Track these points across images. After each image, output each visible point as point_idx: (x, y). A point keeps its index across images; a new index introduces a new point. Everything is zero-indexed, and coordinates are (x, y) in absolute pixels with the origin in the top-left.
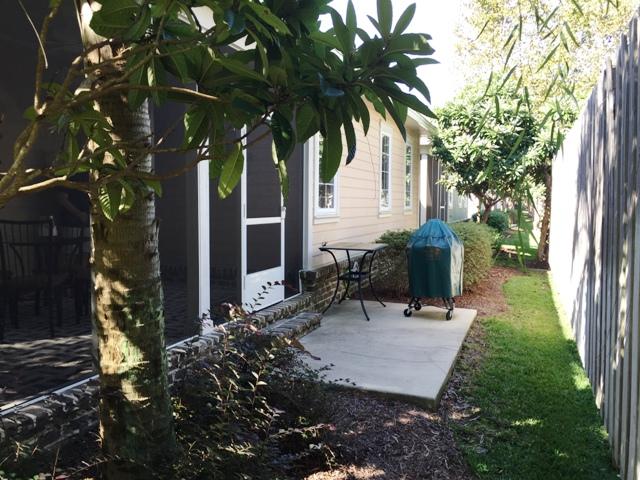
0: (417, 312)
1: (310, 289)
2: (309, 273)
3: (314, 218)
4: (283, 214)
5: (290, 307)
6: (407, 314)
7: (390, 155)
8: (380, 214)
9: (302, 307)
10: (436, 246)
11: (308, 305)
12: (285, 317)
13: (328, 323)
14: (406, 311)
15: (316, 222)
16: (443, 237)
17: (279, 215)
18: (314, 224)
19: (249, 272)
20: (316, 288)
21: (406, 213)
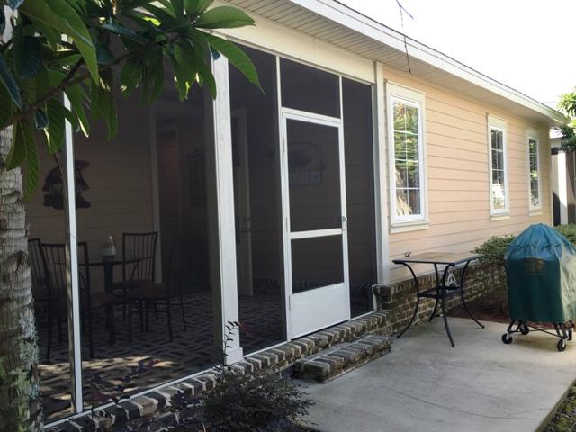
0: (524, 337)
1: (385, 307)
2: (383, 289)
3: (390, 227)
4: (345, 224)
5: (353, 329)
6: (507, 340)
7: (505, 151)
8: (492, 217)
9: (373, 327)
10: (539, 257)
11: (382, 324)
12: (347, 340)
13: (402, 347)
14: (504, 336)
15: (393, 231)
16: (549, 247)
17: (340, 226)
18: (390, 233)
19: (296, 290)
20: (393, 305)
21: (531, 215)
